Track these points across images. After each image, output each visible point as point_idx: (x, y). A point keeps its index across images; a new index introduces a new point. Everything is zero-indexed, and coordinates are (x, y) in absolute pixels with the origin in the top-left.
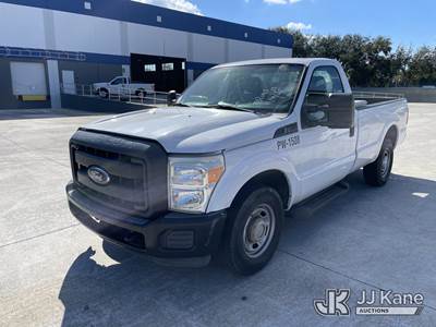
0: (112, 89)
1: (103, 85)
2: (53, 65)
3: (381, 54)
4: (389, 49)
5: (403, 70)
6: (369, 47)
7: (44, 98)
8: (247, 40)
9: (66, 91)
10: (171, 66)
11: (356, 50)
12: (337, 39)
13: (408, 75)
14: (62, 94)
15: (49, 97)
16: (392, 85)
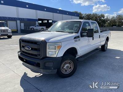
0: (35, 28)
1: (33, 27)
2: (18, 22)
3: (102, 18)
4: (104, 17)
5: (108, 22)
6: (99, 16)
7: (16, 30)
8: (68, 15)
9: (22, 29)
10: (46, 21)
11: (96, 17)
12: (91, 14)
13: (109, 24)
14: (21, 29)
15: (17, 30)
16: (105, 26)
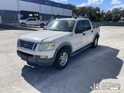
3: (97, 12)
5: (103, 17)
6: (94, 10)
11: (90, 11)
12: (85, 7)
